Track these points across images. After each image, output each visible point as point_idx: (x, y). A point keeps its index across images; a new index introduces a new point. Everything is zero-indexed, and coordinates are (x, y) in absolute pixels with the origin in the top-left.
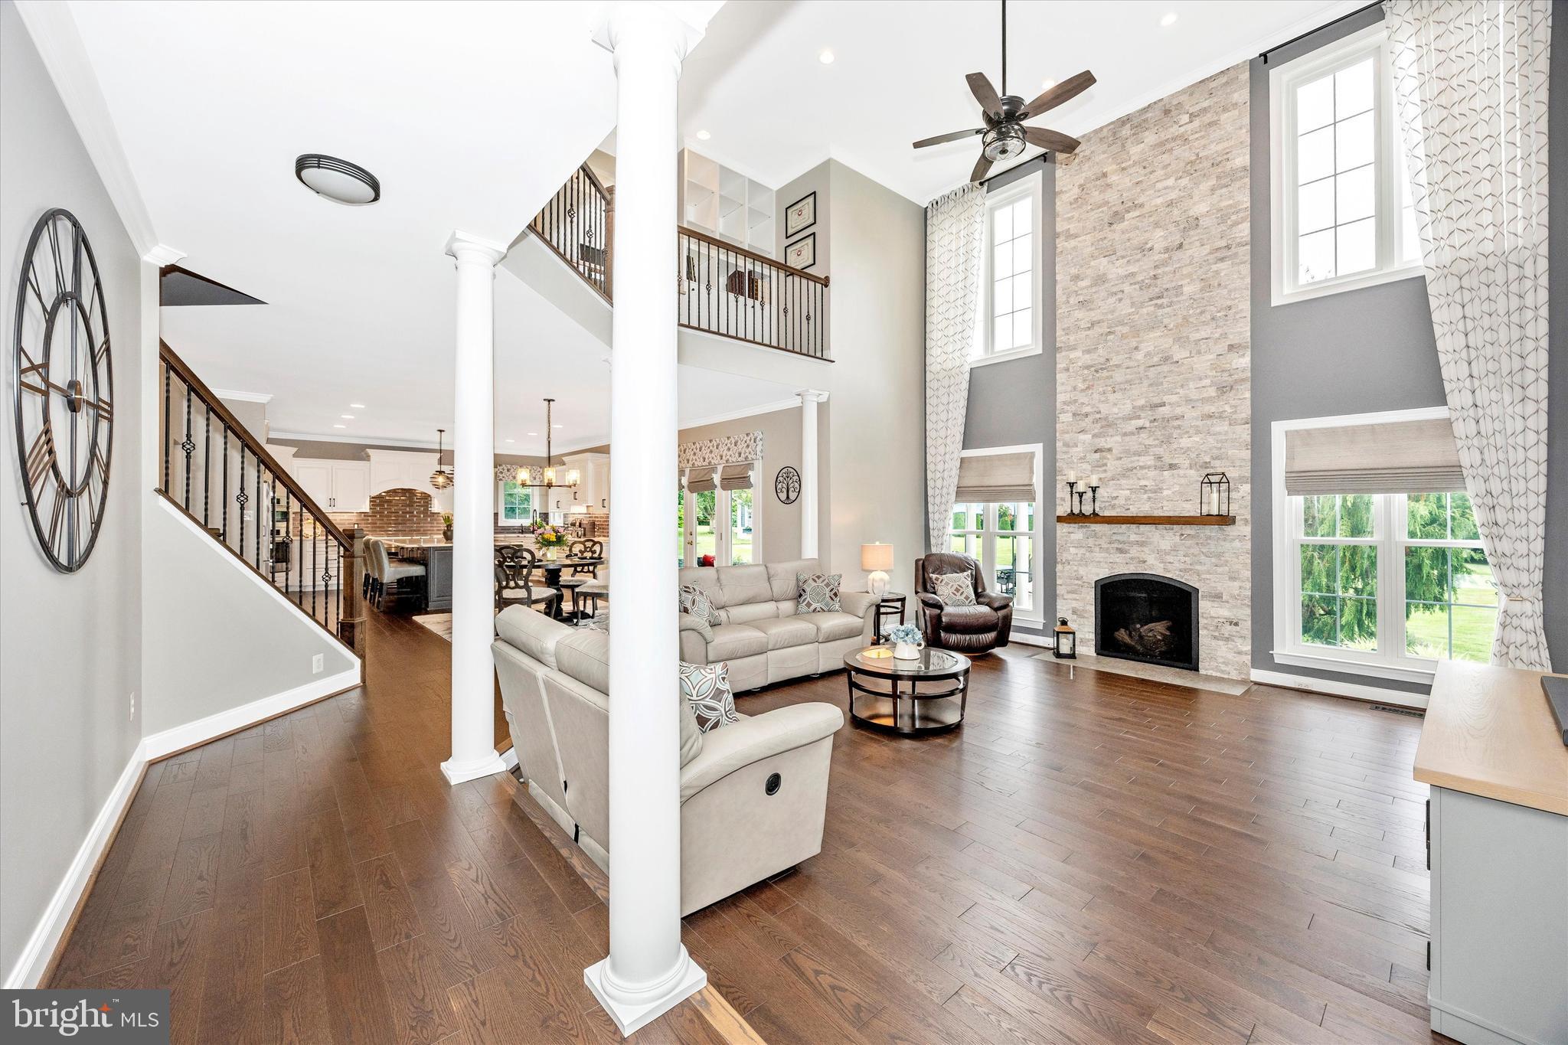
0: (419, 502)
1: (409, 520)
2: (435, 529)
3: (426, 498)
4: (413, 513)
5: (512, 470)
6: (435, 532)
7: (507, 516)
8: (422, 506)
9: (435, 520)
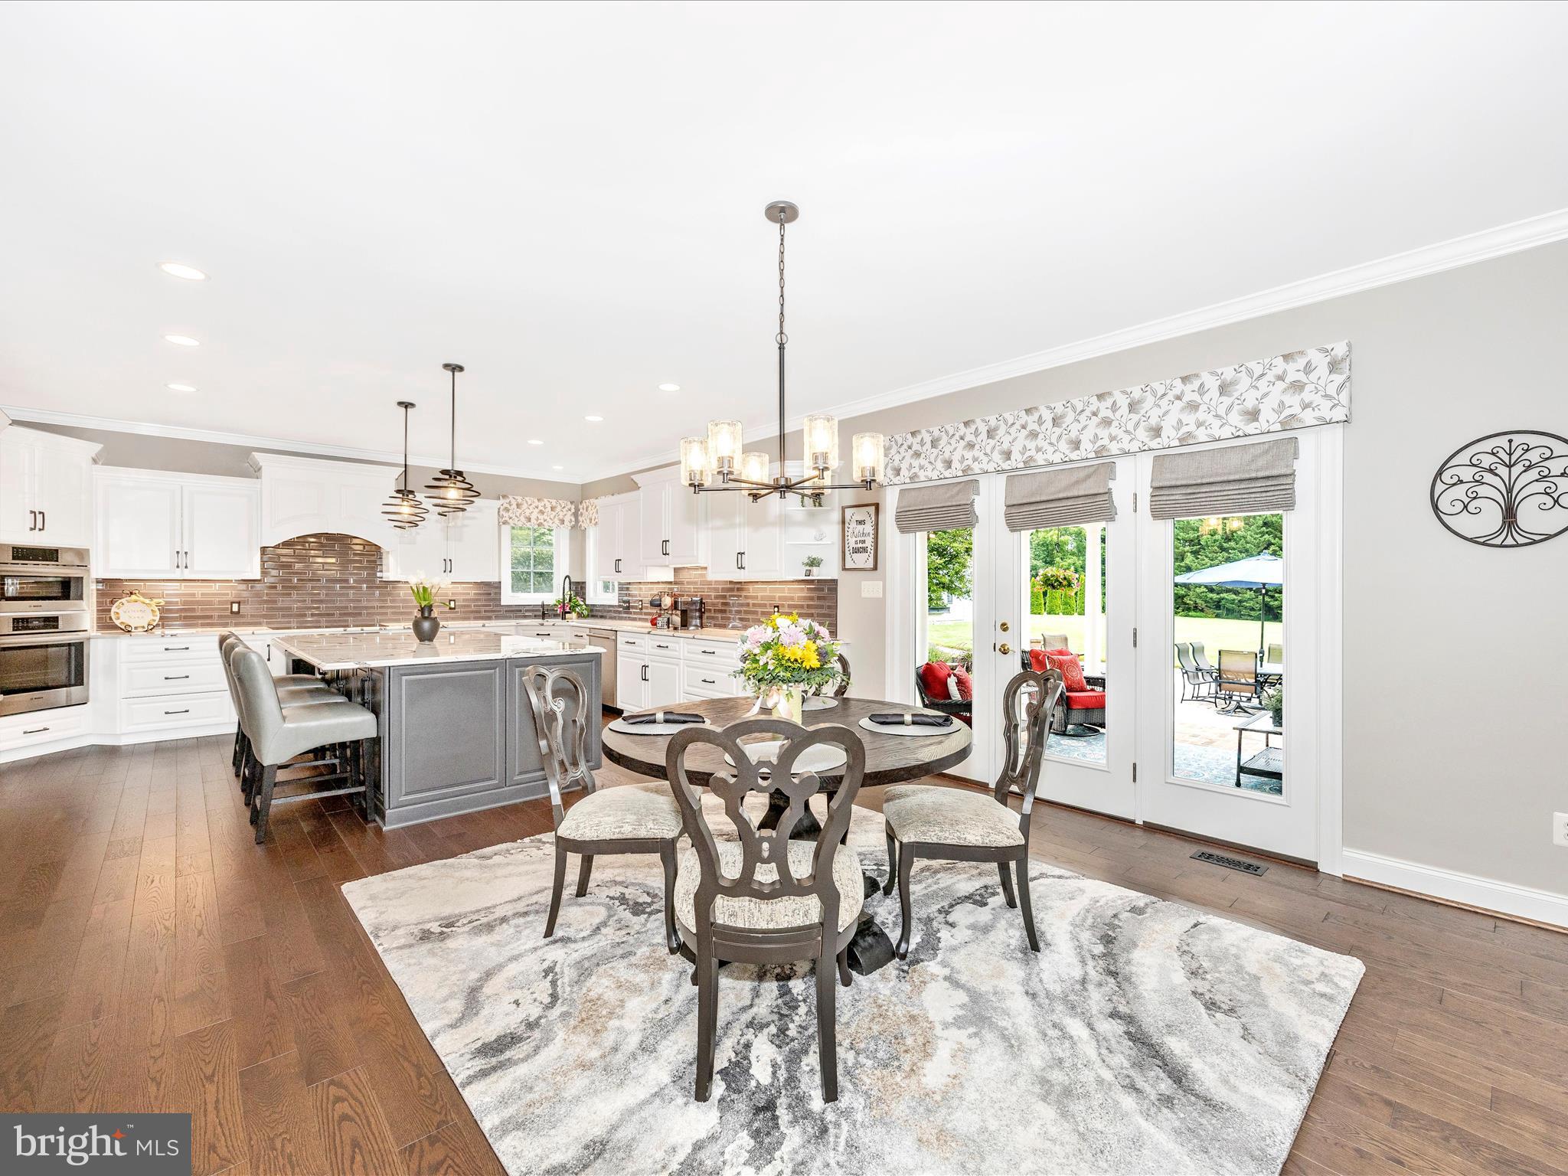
0: (360, 562)
1: (341, 595)
2: (389, 611)
3: (373, 554)
4: (347, 581)
5: (525, 506)
6: (389, 617)
7: (515, 588)
8: (365, 568)
9: (389, 594)
